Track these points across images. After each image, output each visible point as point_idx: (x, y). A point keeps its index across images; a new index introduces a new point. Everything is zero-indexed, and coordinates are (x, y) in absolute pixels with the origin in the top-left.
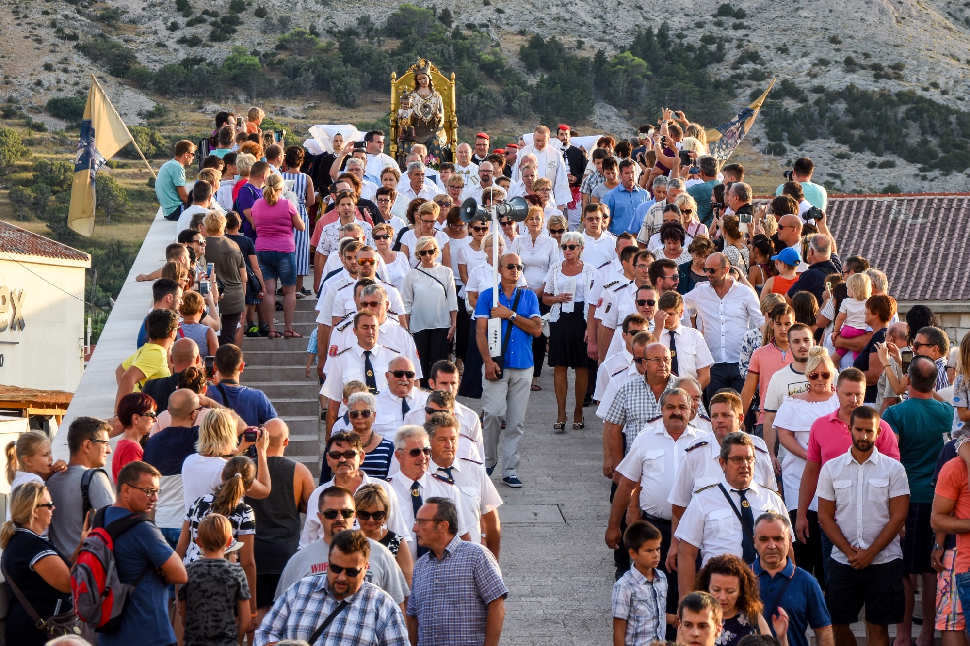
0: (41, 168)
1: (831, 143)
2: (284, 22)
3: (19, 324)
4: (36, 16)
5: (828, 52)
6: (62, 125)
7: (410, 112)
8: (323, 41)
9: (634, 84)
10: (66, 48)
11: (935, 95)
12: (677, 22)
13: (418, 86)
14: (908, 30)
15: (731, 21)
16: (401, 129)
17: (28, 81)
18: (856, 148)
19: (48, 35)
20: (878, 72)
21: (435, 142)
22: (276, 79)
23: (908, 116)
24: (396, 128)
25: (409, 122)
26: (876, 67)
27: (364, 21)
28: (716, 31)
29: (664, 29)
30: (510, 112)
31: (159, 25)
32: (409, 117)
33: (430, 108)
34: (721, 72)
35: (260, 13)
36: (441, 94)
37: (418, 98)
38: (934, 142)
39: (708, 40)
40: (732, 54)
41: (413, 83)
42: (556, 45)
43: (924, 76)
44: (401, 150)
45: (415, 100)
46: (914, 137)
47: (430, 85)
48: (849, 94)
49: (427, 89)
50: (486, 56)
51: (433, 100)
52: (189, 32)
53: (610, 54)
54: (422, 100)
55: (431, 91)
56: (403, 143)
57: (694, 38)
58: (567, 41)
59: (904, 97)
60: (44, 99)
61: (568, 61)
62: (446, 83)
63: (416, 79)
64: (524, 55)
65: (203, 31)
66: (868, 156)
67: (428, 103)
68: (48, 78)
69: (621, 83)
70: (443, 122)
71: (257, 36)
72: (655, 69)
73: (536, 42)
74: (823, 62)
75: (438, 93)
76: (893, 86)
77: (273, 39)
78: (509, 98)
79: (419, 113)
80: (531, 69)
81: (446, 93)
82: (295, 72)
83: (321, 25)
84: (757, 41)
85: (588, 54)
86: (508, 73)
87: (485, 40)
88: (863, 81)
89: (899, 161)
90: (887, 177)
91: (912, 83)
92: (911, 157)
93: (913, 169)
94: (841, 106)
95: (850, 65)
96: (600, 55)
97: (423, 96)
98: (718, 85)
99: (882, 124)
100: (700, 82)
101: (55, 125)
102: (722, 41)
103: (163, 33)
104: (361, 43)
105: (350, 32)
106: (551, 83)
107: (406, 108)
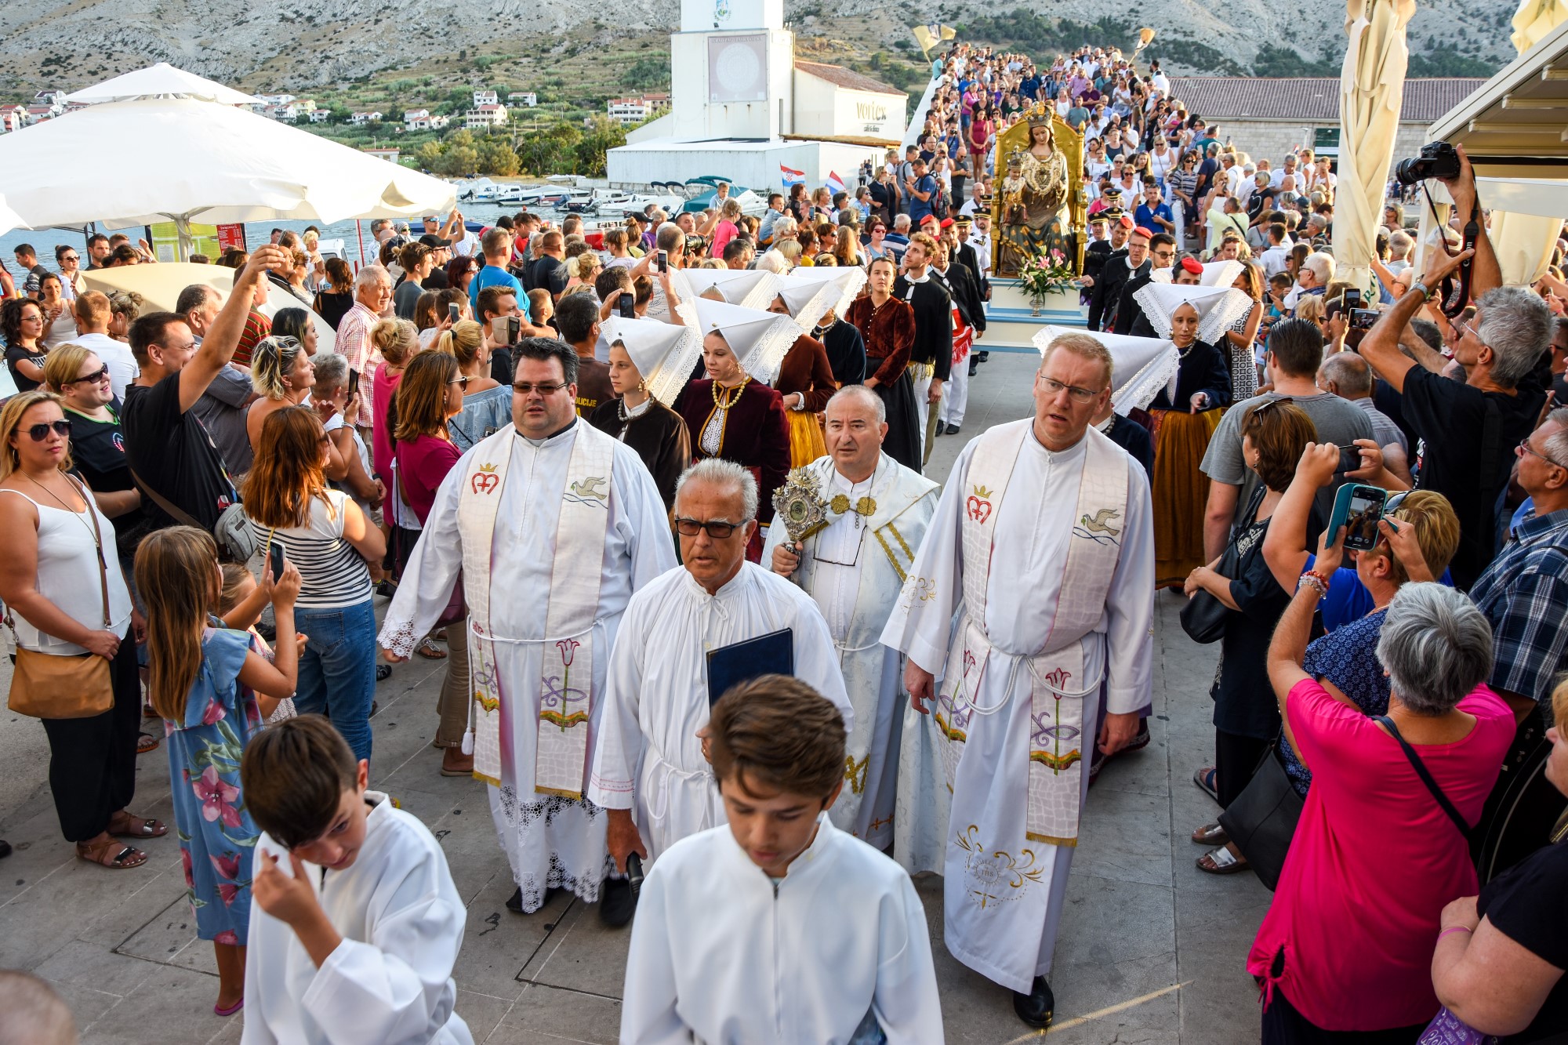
0: (892, 65)
1: (1167, 59)
2: (976, 13)
3: (884, 117)
4: (891, 12)
5: (1168, 26)
6: (899, 50)
7: (1021, 184)
8: (989, 20)
9: (1098, 37)
10: (901, 23)
11: (1204, 43)
12: (1115, 15)
13: (1033, 142)
14: (1198, 19)
15: (1134, 14)
16: (1007, 208)
17: (888, 35)
18: (1175, 61)
19: (895, 19)
20: (1185, 34)
21: (1054, 227)
22: (972, 34)
23: (1195, 50)
24: (1001, 206)
25: (1020, 199)
26: (1185, 32)
27: (1003, 13)
28: (1128, 18)
29: (1109, 19)
30: (1053, 46)
31: (933, 15)
32: (1019, 191)
33: (1049, 175)
34: (1129, 33)
35: (967, 10)
36: (1065, 152)
37: (1032, 160)
38: (1203, 60)
39: (1125, 21)
40: (1134, 27)
41: (1026, 136)
42: (1071, 22)
43: (1201, 36)
44: (1005, 238)
45: (1030, 162)
46: (1196, 58)
47: (1051, 141)
48: (1174, 42)
49: (1047, 147)
50: (1046, 26)
51: (1054, 164)
52: (943, 17)
53: (1090, 26)
54: (1038, 163)
55: (1052, 150)
56: (1009, 228)
57: (1120, 20)
58: (1075, 21)
59: (1194, 43)
60: (893, 41)
61: (1075, 28)
62: (1072, 136)
63: (1031, 133)
64: (1059, 26)
65: (948, 17)
66: (1179, 65)
67: (1046, 168)
68: (895, 34)
69: (1093, 36)
70: (1066, 195)
71: (966, 19)
72: (1106, 31)
73: (1064, 21)
74: (1166, 30)
75: (1061, 154)
76: (1190, 39)
77: (971, 20)
78: (1053, 41)
79: (1033, 182)
80: (1061, 31)
81: (1071, 150)
82: (979, 31)
83: (988, 15)
84: (1142, 22)
85: (1082, 26)
86: (1054, 32)
87: (1046, 20)
88: (1180, 37)
89: (1190, 67)
90: (1186, 72)
91: (1197, 38)
92: (1195, 65)
93: (1195, 69)
94: (1171, 46)
95: (1175, 31)
96: (1086, 27)
97: (1040, 158)
98: (1128, 38)
99: (1185, 53)
100: (1121, 36)
101: (897, 50)
102: (1130, 22)
103: (934, 18)
104: (1002, 21)
105: (998, 17)
106: (1069, 36)
107: (1015, 178)
